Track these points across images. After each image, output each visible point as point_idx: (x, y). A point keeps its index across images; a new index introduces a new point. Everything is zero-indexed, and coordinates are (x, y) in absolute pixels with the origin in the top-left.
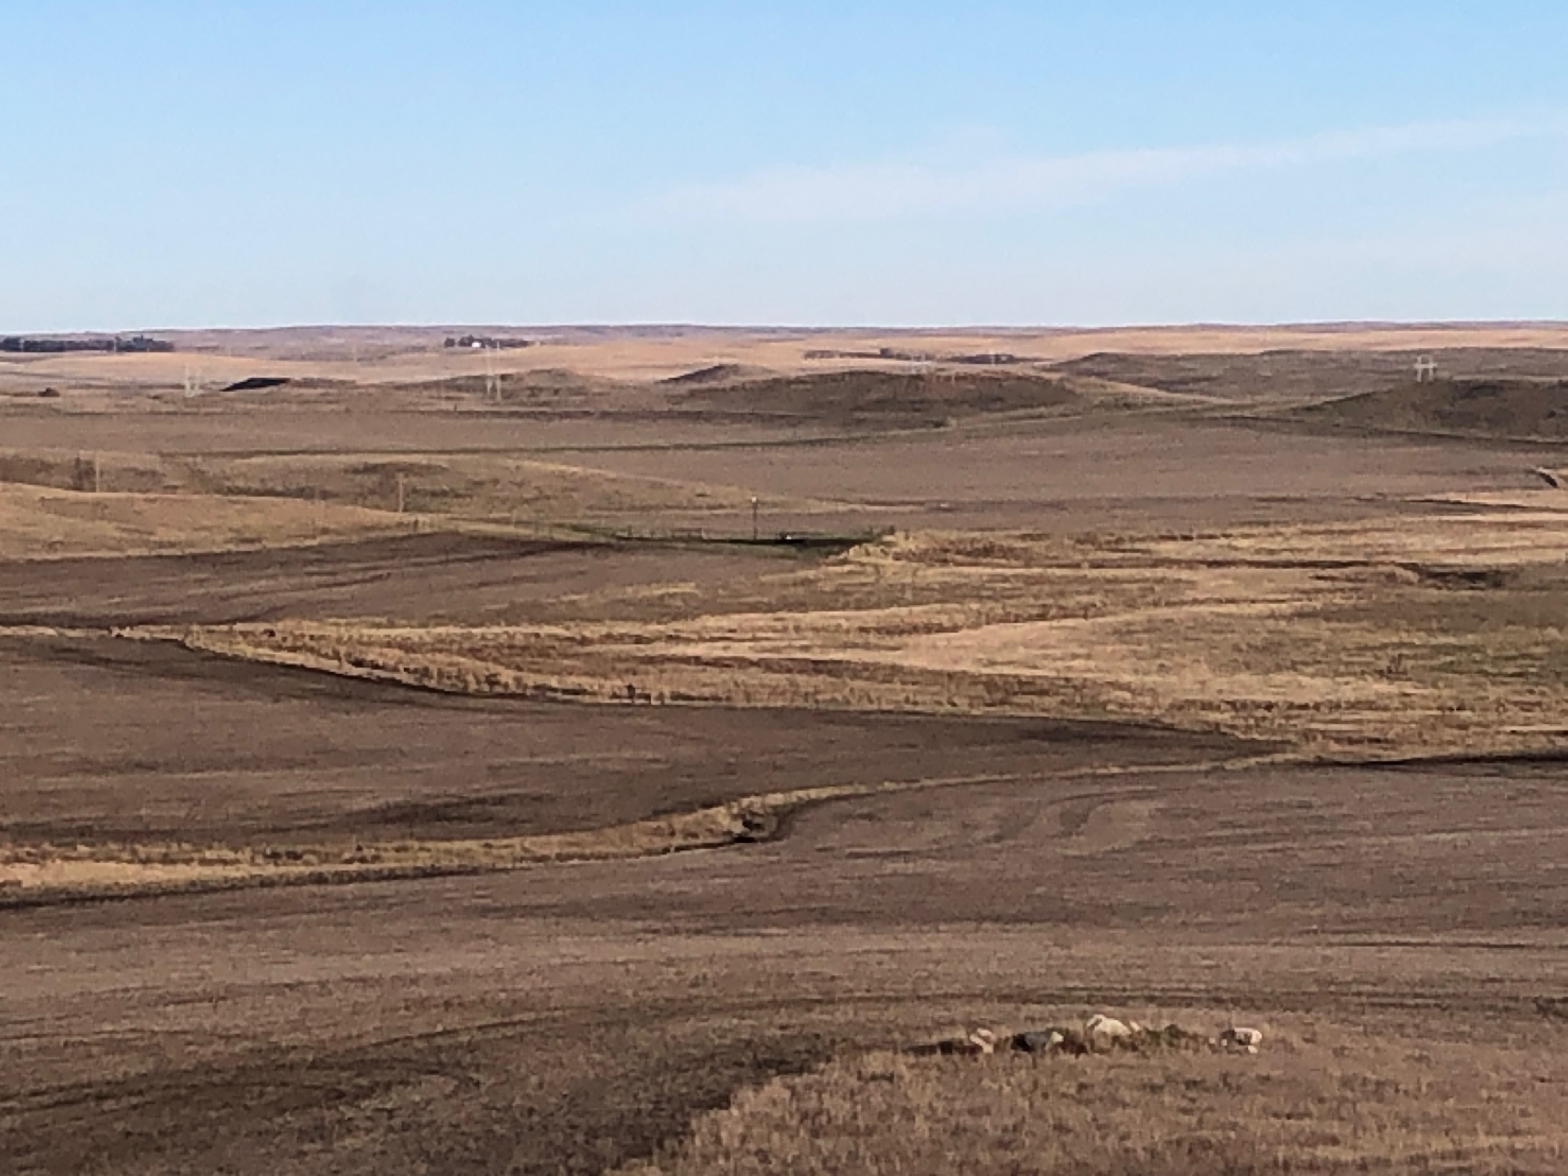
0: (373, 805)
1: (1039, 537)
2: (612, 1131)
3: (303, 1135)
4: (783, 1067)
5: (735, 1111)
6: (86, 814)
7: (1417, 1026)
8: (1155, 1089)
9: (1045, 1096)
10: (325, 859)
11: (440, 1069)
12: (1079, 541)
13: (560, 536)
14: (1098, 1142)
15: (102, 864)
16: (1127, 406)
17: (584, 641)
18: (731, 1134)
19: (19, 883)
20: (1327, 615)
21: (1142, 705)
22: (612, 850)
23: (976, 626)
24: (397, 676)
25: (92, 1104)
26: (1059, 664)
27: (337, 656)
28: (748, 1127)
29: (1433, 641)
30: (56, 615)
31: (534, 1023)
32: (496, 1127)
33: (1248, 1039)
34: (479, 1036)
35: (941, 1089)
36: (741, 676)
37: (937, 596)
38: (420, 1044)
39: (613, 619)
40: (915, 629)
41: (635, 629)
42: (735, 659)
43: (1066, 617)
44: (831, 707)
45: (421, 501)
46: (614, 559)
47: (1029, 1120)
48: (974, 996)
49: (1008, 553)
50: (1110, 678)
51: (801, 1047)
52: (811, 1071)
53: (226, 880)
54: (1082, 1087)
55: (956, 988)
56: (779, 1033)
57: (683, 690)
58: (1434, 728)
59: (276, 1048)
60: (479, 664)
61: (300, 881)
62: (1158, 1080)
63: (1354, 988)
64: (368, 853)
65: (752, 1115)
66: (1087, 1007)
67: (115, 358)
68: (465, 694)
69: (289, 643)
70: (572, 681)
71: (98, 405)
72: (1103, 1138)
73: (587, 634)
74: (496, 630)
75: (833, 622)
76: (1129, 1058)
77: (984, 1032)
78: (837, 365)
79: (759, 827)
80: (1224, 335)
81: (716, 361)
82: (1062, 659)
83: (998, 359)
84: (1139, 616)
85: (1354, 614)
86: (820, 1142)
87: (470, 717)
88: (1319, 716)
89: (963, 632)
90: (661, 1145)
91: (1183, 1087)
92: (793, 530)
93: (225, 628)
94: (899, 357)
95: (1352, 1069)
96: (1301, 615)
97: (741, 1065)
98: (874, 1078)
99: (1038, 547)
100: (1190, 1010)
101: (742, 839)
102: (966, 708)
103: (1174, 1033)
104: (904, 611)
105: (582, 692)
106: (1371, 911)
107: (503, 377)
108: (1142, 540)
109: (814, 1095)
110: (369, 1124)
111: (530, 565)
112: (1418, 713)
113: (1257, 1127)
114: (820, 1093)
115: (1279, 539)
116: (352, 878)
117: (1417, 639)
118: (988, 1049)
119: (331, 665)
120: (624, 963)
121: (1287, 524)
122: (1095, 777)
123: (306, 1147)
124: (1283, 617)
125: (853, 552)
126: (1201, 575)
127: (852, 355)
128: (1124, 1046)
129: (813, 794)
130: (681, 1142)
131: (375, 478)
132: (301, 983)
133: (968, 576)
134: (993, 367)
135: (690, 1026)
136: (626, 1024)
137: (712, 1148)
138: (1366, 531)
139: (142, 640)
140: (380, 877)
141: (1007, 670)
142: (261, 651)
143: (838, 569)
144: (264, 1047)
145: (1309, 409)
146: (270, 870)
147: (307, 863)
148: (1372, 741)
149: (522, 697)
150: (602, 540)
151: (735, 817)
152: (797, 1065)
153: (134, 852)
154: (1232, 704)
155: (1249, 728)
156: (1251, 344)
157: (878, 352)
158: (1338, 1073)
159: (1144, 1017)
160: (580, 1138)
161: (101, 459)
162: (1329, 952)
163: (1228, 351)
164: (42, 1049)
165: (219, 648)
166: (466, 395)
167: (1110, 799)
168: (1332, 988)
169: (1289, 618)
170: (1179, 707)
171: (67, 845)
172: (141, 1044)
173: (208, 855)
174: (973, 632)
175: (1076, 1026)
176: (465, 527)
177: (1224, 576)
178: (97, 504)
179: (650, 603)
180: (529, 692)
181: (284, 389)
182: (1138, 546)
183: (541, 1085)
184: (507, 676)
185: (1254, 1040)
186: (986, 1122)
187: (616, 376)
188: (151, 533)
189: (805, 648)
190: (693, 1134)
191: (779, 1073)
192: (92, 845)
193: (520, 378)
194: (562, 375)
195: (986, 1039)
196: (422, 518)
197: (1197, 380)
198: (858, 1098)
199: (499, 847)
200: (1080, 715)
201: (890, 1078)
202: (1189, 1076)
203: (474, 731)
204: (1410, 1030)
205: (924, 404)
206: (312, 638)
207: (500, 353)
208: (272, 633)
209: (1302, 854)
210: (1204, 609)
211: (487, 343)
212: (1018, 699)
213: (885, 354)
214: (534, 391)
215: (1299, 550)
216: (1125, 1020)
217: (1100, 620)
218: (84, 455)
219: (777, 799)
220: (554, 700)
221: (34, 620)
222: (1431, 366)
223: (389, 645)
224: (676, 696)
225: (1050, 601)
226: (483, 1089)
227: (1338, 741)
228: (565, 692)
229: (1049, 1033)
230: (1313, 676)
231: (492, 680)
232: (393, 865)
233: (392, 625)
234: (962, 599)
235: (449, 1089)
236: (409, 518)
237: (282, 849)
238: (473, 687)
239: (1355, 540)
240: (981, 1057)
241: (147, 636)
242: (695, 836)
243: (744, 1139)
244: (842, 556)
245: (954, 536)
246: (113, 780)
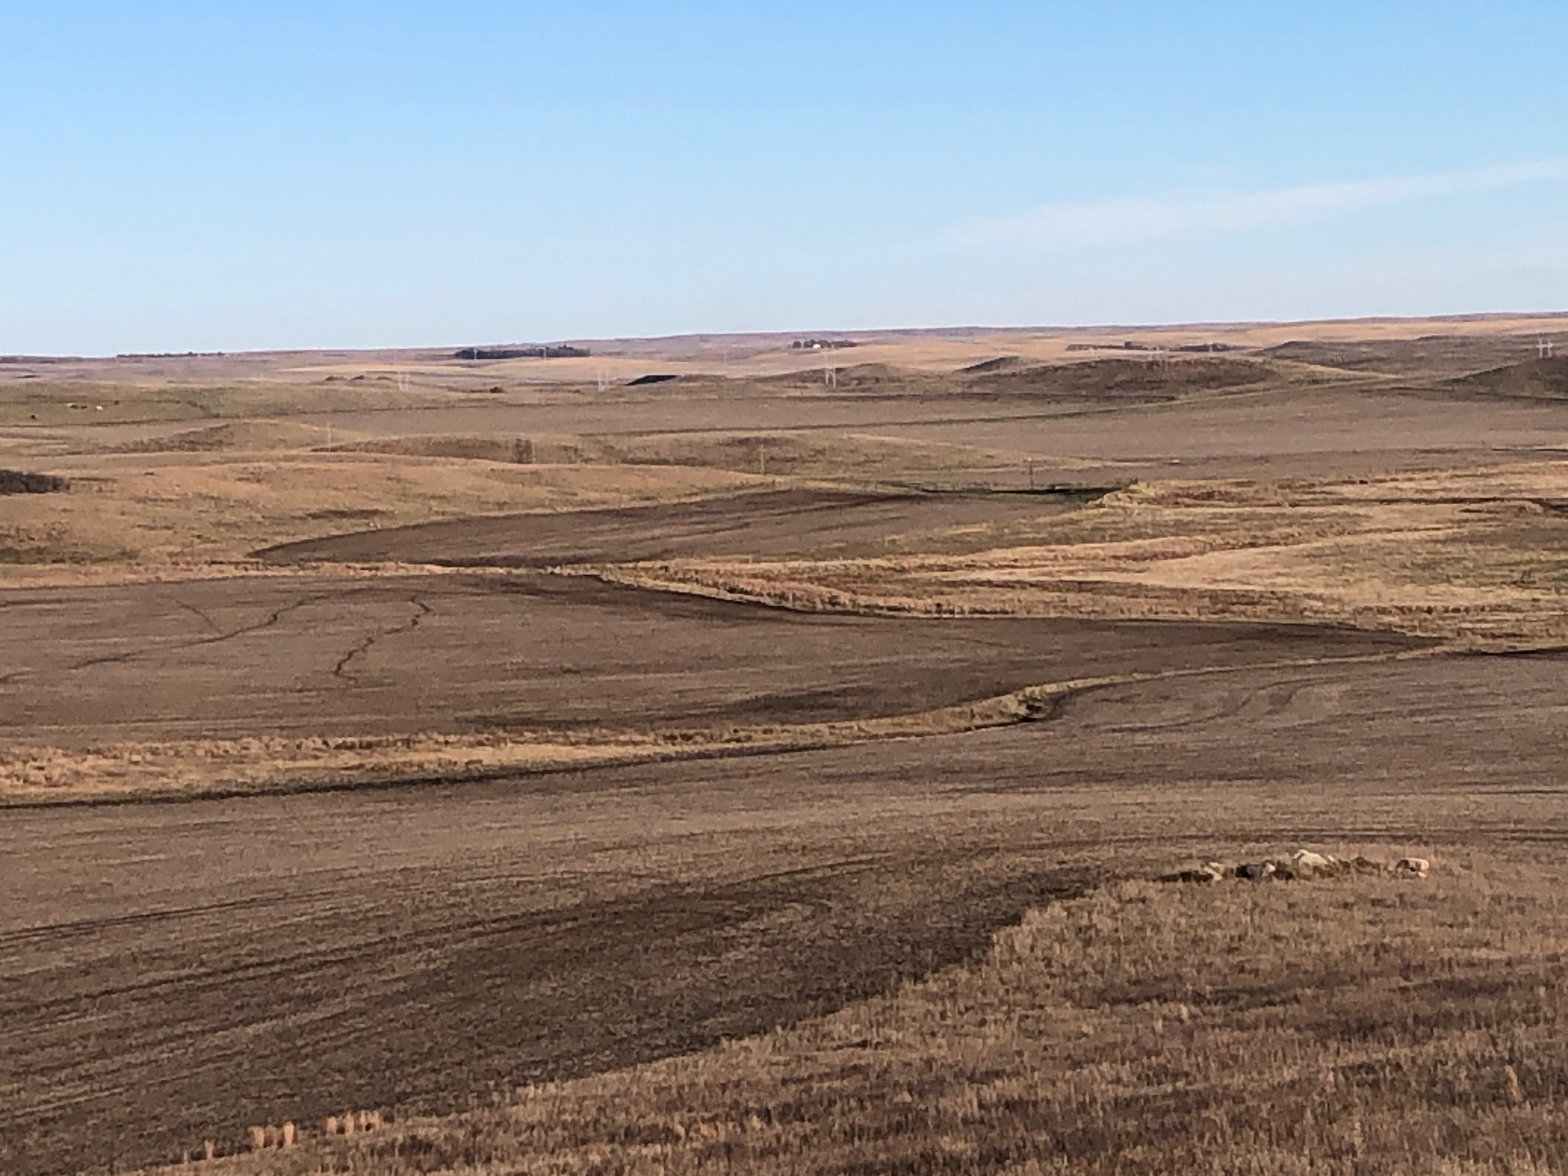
0: (747, 697)
1: (1250, 484)
2: (931, 943)
3: (698, 949)
4: (1061, 893)
5: (1025, 927)
6: (530, 708)
7: (1549, 856)
8: (1346, 906)
9: (1263, 912)
10: (711, 739)
11: (801, 899)
12: (1281, 487)
13: (882, 490)
14: (1305, 948)
15: (543, 746)
16: (1315, 382)
17: (903, 570)
18: (1023, 946)
19: (480, 761)
20: (1473, 539)
21: (1332, 612)
22: (927, 729)
23: (1202, 553)
24: (762, 600)
25: (539, 928)
26: (1267, 581)
27: (715, 585)
28: (1035, 940)
29: (1556, 558)
30: (505, 558)
31: (870, 861)
32: (843, 942)
33: (1418, 867)
34: (829, 872)
35: (1183, 909)
36: (1023, 595)
37: (1173, 530)
38: (784, 880)
39: (926, 552)
40: (1155, 556)
41: (942, 560)
42: (1018, 582)
43: (1272, 544)
44: (1092, 617)
45: (778, 466)
46: (924, 507)
47: (1251, 932)
48: (1207, 837)
49: (1227, 497)
50: (1307, 591)
51: (1074, 877)
52: (1082, 896)
53: (635, 756)
54: (1291, 906)
55: (1193, 831)
56: (1057, 867)
57: (978, 607)
58: (1558, 624)
59: (676, 884)
60: (823, 589)
61: (690, 757)
62: (1351, 899)
63: (1502, 826)
64: (742, 734)
65: (1039, 930)
66: (1294, 844)
67: (545, 362)
68: (814, 612)
69: (680, 575)
70: (893, 602)
71: (535, 398)
72: (1308, 945)
73: (906, 565)
74: (836, 563)
75: (1092, 552)
76: (1328, 882)
77: (1215, 865)
78: (1093, 355)
79: (1038, 709)
80: (1388, 326)
81: (1001, 354)
82: (1270, 577)
83: (1215, 348)
84: (1328, 542)
85: (1492, 539)
86: (1090, 950)
87: (816, 629)
88: (1468, 618)
89: (1193, 557)
90: (970, 955)
91: (1369, 906)
92: (1059, 481)
93: (631, 565)
94: (1139, 348)
95: (1501, 888)
96: (1453, 540)
97: (1030, 892)
98: (1131, 901)
99: (1249, 491)
100: (1374, 845)
101: (1026, 719)
102: (1196, 616)
103: (1361, 862)
104: (1147, 542)
105: (902, 609)
106: (1511, 767)
107: (838, 370)
108: (1329, 484)
109: (1086, 914)
110: (746, 941)
111: (858, 514)
112: (1543, 615)
113: (1428, 934)
114: (1090, 913)
115: (1434, 482)
116: (731, 754)
117: (1545, 556)
118: (1217, 877)
119: (712, 592)
120: (939, 815)
121: (1441, 470)
122: (1296, 667)
123: (700, 959)
124: (1437, 541)
125: (1106, 499)
126: (1376, 510)
127: (1102, 347)
128: (1323, 874)
129: (1080, 684)
130: (984, 952)
131: (745, 449)
132: (693, 834)
133: (1196, 515)
134: (1212, 354)
135: (990, 862)
136: (941, 862)
137: (1006, 957)
138: (1502, 473)
139: (570, 576)
140: (751, 752)
141: (1226, 586)
142: (658, 582)
143: (1095, 511)
144: (667, 882)
145: (1456, 381)
146: (670, 749)
147: (696, 743)
148: (1508, 636)
149: (856, 614)
150: (914, 492)
151: (1020, 703)
152: (1072, 891)
153: (567, 737)
154: (1401, 609)
155: (1414, 628)
156: (1411, 332)
157: (1122, 344)
158: (1488, 892)
159: (1338, 851)
160: (908, 949)
161: (535, 438)
162: (1478, 798)
163: (1392, 338)
164: (500, 887)
165: (627, 580)
166: (809, 385)
167: (1308, 683)
168: (1483, 827)
169: (1444, 542)
170: (1359, 612)
171: (516, 732)
172: (573, 882)
173: (622, 738)
174: (1199, 558)
175: (1285, 858)
176: (812, 485)
177: (1393, 511)
178: (533, 473)
179: (953, 539)
180: (862, 611)
181: (671, 383)
182: (1326, 489)
183: (876, 910)
184: (845, 598)
185: (1423, 867)
186: (1218, 933)
187: (925, 368)
188: (575, 494)
189: (1071, 573)
190: (993, 945)
191: (1057, 898)
192: (534, 732)
193: (852, 370)
194: (882, 367)
195: (1216, 870)
196: (779, 479)
197: (1369, 360)
198: (1119, 916)
199: (841, 729)
200: (1283, 620)
201: (1144, 901)
202: (1373, 896)
203: (820, 639)
204: (1544, 859)
205: (1159, 384)
206: (697, 572)
207: (834, 352)
208: (666, 568)
209: (1457, 724)
210: (1378, 537)
211: (824, 344)
212: (1234, 608)
213: (1128, 346)
214: (861, 380)
215: (1450, 490)
216: (1322, 853)
217: (1295, 547)
218: (523, 436)
219: (1051, 688)
220: (880, 616)
221: (491, 562)
222: (1550, 345)
223: (755, 576)
224: (974, 611)
225: (1259, 534)
226: (833, 913)
227: (1484, 636)
228: (890, 609)
229: (1264, 865)
230: (1462, 586)
231: (833, 601)
232: (761, 744)
233: (757, 561)
234: (1190, 532)
235: (808, 913)
236: (769, 478)
237: (676, 732)
238: (820, 606)
239: (1494, 482)
240: (1213, 883)
241: (573, 573)
242: (989, 717)
243: (1032, 949)
244: (1098, 502)
245: (1184, 484)
246: (548, 682)
